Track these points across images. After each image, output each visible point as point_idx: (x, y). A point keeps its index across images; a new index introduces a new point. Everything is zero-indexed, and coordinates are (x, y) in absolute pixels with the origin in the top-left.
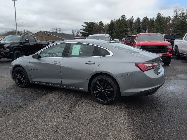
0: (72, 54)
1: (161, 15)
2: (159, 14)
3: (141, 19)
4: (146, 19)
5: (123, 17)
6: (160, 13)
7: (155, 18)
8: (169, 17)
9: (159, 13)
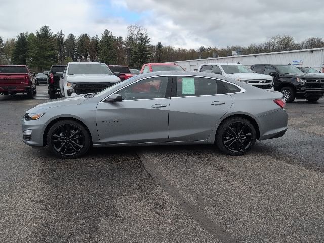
0: (183, 93)
1: (110, 34)
2: (107, 32)
3: (77, 37)
4: (84, 37)
5: (45, 29)
6: (109, 31)
7: (100, 38)
8: (121, 38)
9: (106, 30)
